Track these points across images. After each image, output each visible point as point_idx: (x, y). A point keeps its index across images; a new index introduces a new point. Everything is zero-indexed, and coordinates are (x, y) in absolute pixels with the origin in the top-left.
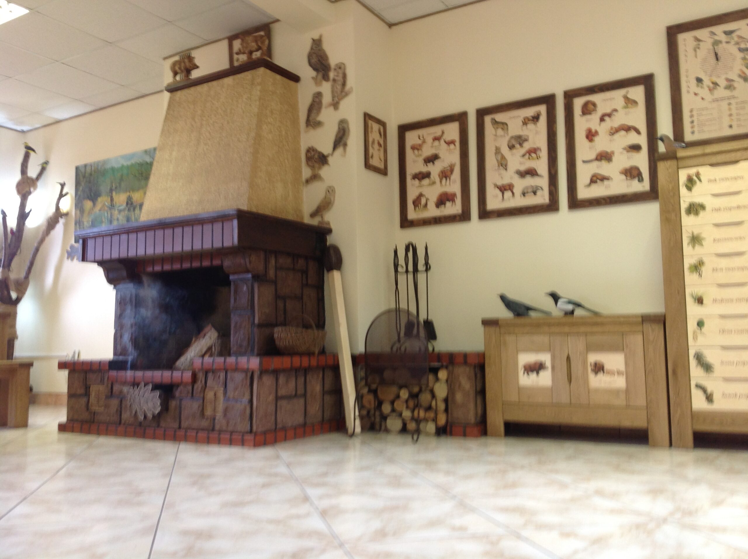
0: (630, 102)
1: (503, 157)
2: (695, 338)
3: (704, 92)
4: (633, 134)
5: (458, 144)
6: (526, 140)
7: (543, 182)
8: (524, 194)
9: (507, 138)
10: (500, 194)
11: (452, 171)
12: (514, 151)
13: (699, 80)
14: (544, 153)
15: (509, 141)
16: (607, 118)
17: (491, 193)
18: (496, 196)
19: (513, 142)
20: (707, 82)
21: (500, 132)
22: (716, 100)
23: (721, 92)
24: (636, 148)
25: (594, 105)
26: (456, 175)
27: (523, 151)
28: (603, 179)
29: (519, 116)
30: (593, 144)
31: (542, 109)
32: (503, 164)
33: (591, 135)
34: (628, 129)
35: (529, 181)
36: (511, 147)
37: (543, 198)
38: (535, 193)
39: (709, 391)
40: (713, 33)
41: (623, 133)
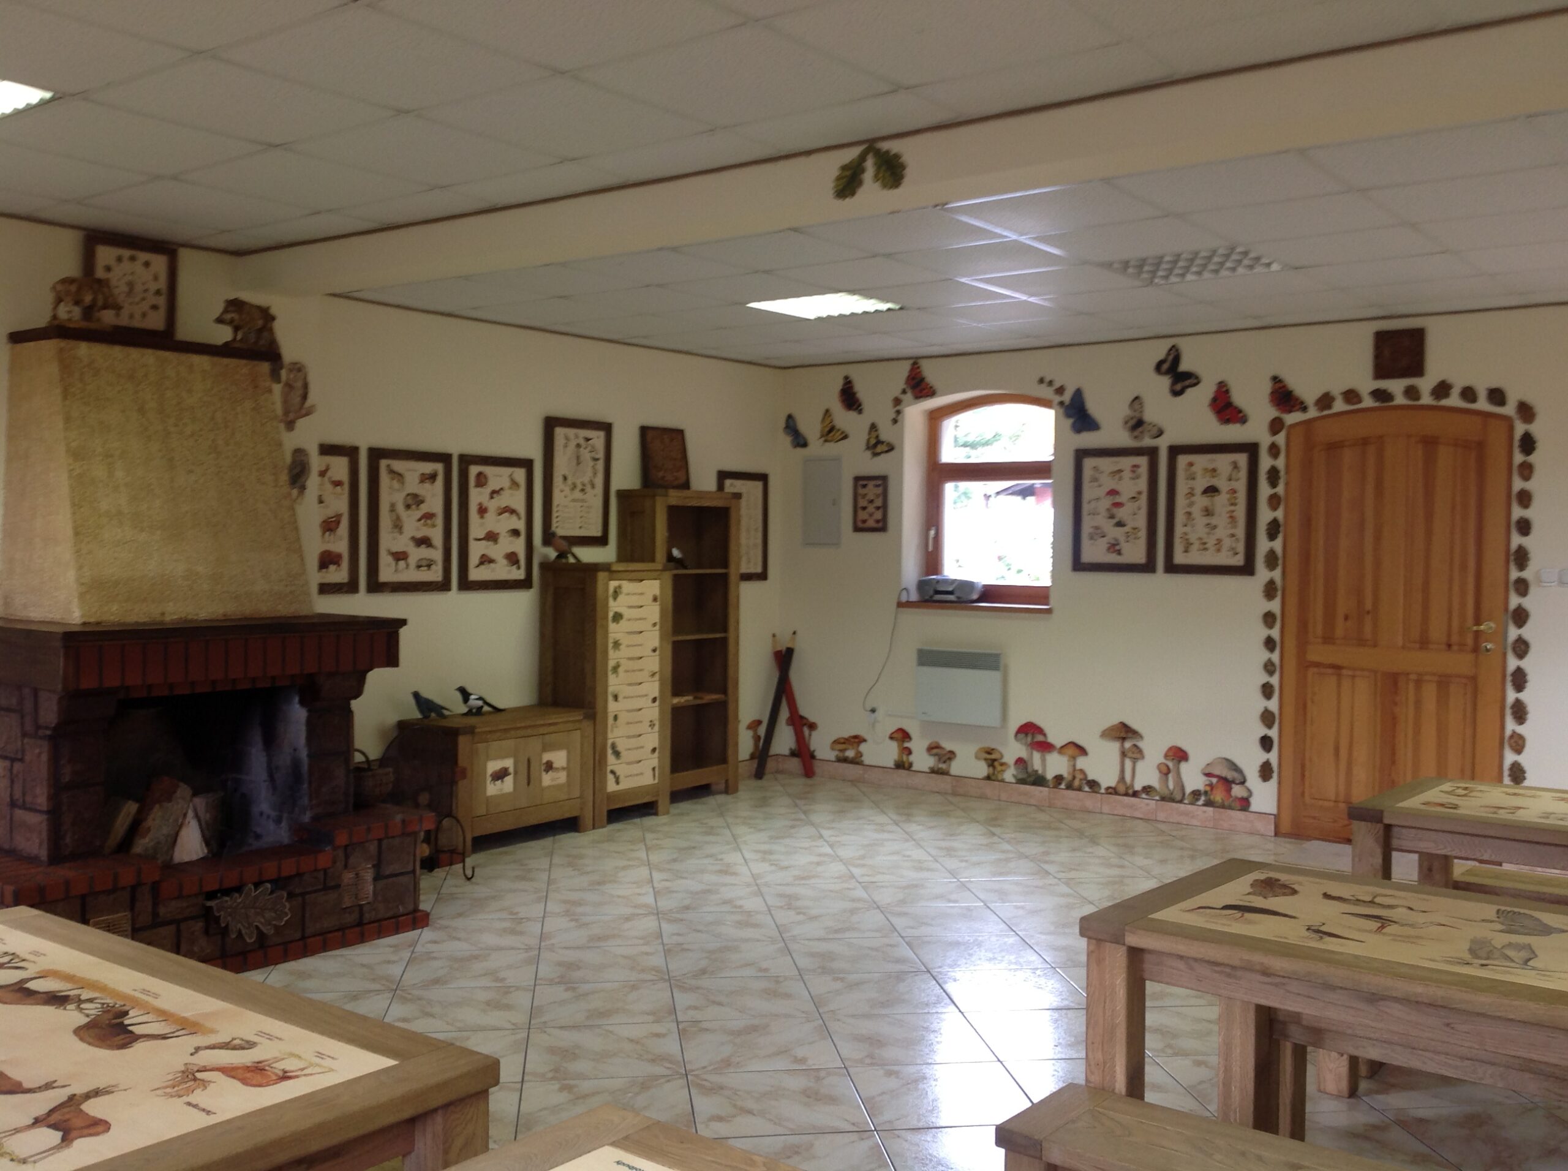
0: (515, 484)
1: (398, 518)
2: (612, 731)
3: (567, 490)
4: (514, 518)
5: (346, 487)
6: (422, 502)
7: (437, 555)
8: (419, 567)
9: (404, 494)
10: (393, 563)
11: (338, 523)
12: (409, 512)
13: (565, 478)
14: (439, 521)
15: (405, 499)
16: (495, 495)
17: (385, 561)
18: (389, 565)
19: (410, 501)
20: (569, 482)
21: (396, 484)
22: (574, 500)
23: (577, 494)
24: (515, 533)
25: (486, 477)
26: (344, 529)
27: (419, 514)
28: (491, 561)
29: (415, 471)
30: (484, 521)
31: (439, 467)
32: (398, 526)
33: (482, 511)
34: (513, 512)
35: (424, 552)
36: (408, 507)
37: (435, 574)
38: (429, 566)
39: (618, 774)
40: (577, 436)
41: (507, 515)
